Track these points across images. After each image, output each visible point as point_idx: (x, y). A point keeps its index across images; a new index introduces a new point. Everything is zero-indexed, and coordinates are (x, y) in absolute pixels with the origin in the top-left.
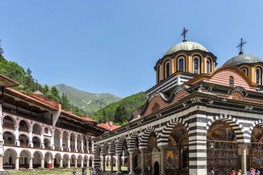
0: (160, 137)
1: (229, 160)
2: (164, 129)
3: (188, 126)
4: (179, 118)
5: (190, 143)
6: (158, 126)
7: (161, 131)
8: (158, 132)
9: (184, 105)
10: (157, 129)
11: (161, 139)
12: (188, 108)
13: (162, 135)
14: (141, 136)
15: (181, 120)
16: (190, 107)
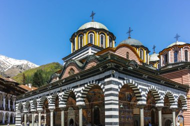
0: (79, 96)
1: (128, 118)
2: (83, 89)
3: (104, 88)
4: (96, 81)
5: (106, 102)
6: (77, 87)
7: (80, 92)
8: (77, 92)
9: (101, 69)
10: (76, 90)
11: (79, 99)
12: (104, 72)
13: (81, 95)
14: (61, 96)
15: (97, 82)
16: (105, 71)
